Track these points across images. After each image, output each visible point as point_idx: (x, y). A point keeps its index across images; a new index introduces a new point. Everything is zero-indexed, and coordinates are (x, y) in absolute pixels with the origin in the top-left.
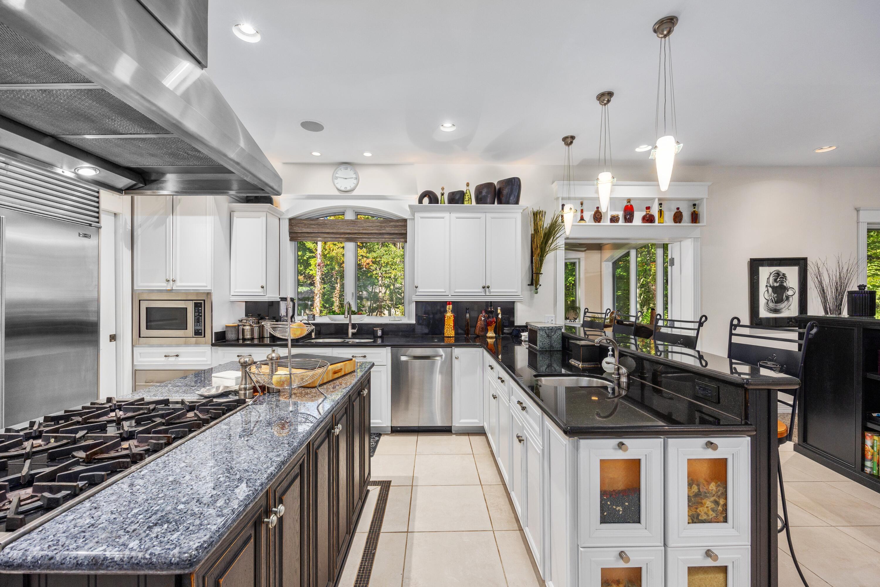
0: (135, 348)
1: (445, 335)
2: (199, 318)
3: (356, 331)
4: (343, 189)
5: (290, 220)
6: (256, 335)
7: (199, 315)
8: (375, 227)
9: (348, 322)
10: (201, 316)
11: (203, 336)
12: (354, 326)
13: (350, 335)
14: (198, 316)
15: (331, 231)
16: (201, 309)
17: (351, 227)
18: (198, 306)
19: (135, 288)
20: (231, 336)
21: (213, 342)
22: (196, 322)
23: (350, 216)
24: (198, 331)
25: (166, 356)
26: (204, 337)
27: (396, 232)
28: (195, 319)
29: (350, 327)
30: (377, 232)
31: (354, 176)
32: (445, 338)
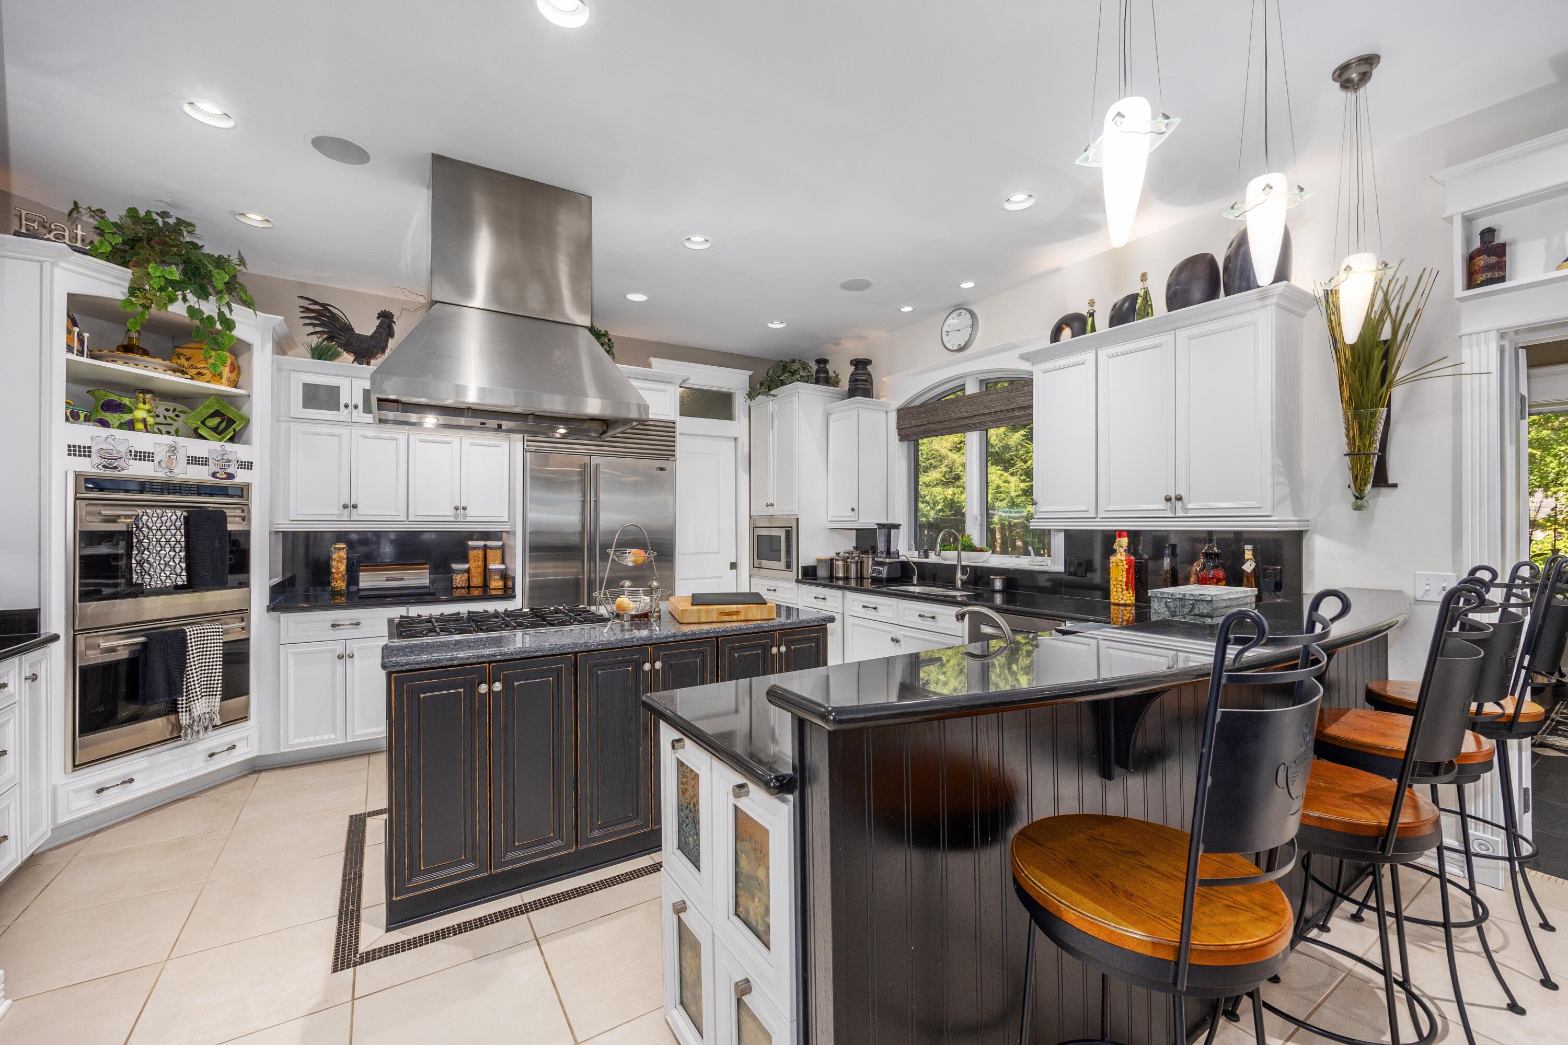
0: (751, 579)
1: (1112, 601)
2: (789, 548)
3: (964, 577)
5: (899, 410)
6: (853, 574)
8: (1002, 400)
9: (956, 563)
11: (792, 570)
13: (959, 583)
14: (788, 546)
16: (791, 539)
17: (973, 407)
18: (788, 534)
19: (751, 512)
20: (822, 572)
21: (800, 577)
22: (786, 553)
23: (972, 389)
24: (788, 564)
28: (785, 550)
29: (959, 571)
31: (970, 322)
32: (1112, 607)
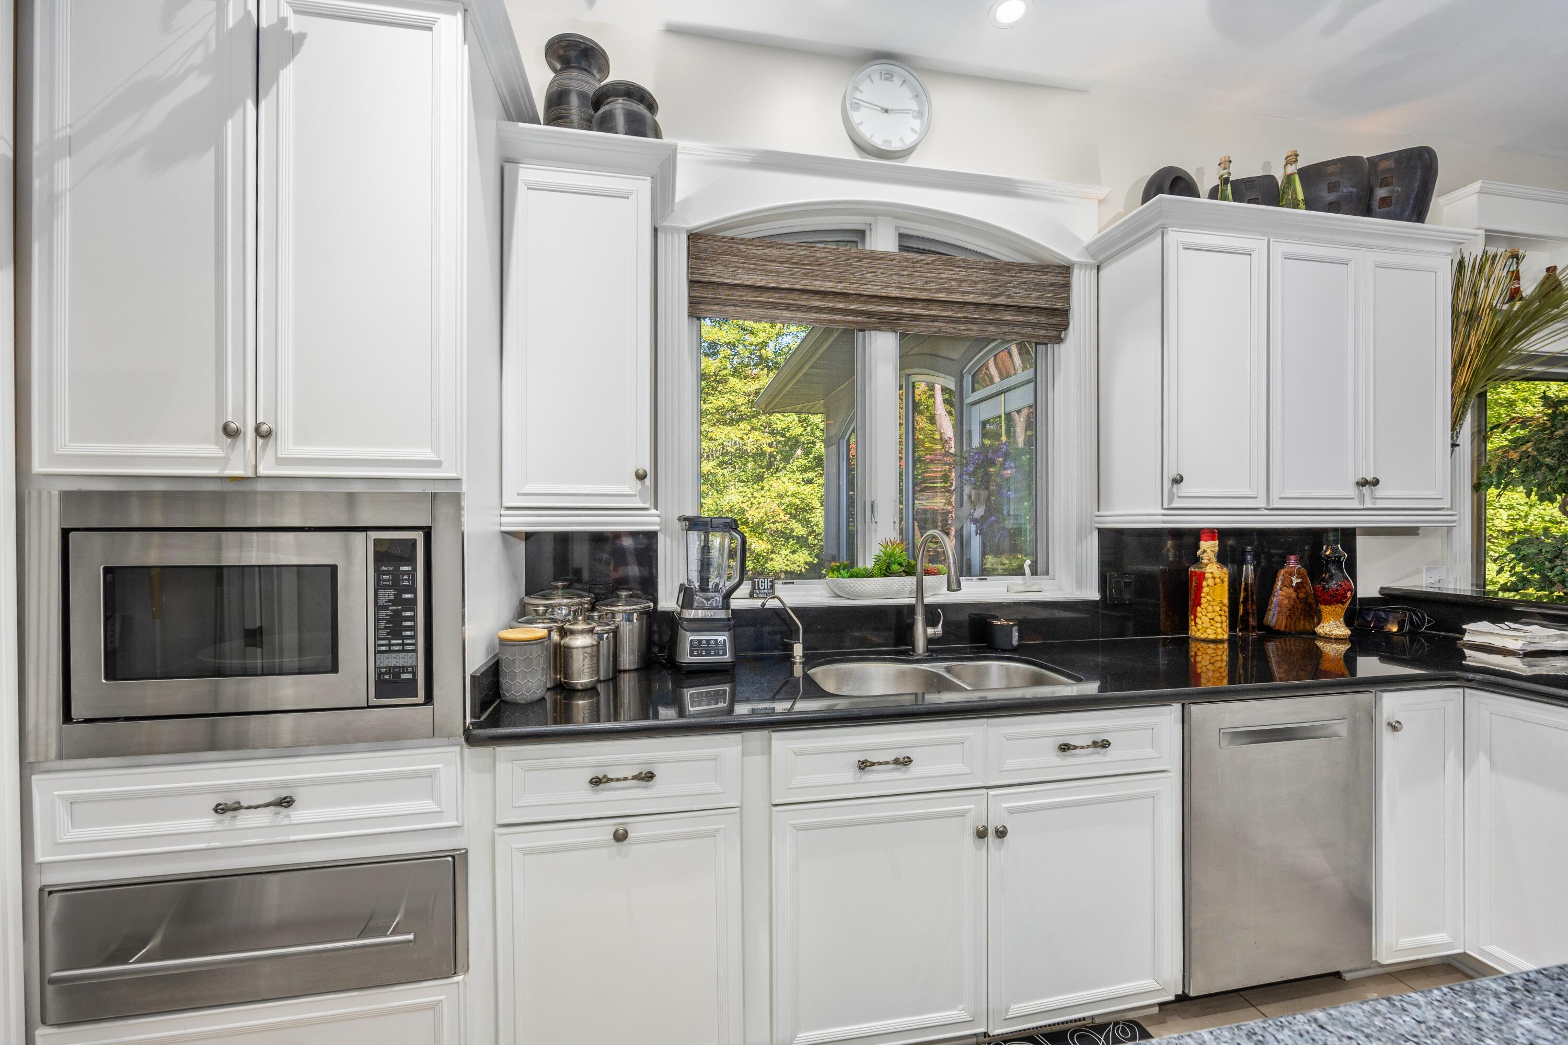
0: (36, 780)
2: (397, 614)
3: (939, 629)
4: (878, 141)
5: (694, 237)
7: (397, 600)
8: (978, 282)
9: (914, 601)
10: (412, 604)
11: (421, 698)
12: (932, 613)
14: (395, 602)
15: (837, 287)
16: (413, 572)
17: (904, 280)
18: (397, 556)
19: (38, 466)
20: (527, 683)
21: (470, 724)
22: (383, 633)
24: (397, 675)
25: (221, 809)
26: (429, 698)
27: (1042, 304)
28: (377, 620)
29: (920, 619)
30: (984, 300)
31: (914, 105)
